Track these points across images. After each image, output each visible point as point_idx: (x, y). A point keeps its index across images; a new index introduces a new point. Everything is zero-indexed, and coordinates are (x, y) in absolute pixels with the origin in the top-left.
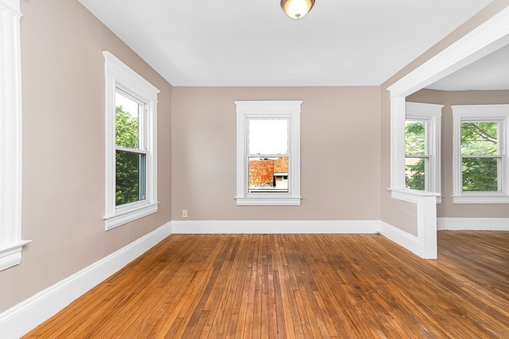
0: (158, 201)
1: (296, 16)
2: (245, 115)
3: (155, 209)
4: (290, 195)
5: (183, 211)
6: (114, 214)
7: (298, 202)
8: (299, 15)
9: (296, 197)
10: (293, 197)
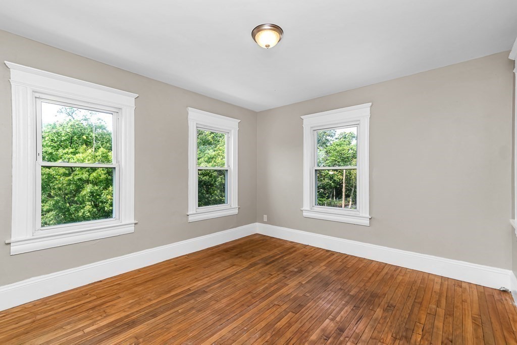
0: (238, 206)
1: (266, 46)
2: (312, 127)
3: (236, 211)
4: (358, 213)
5: (264, 216)
6: (195, 212)
7: (367, 222)
8: (269, 46)
9: (364, 215)
10: (361, 215)
